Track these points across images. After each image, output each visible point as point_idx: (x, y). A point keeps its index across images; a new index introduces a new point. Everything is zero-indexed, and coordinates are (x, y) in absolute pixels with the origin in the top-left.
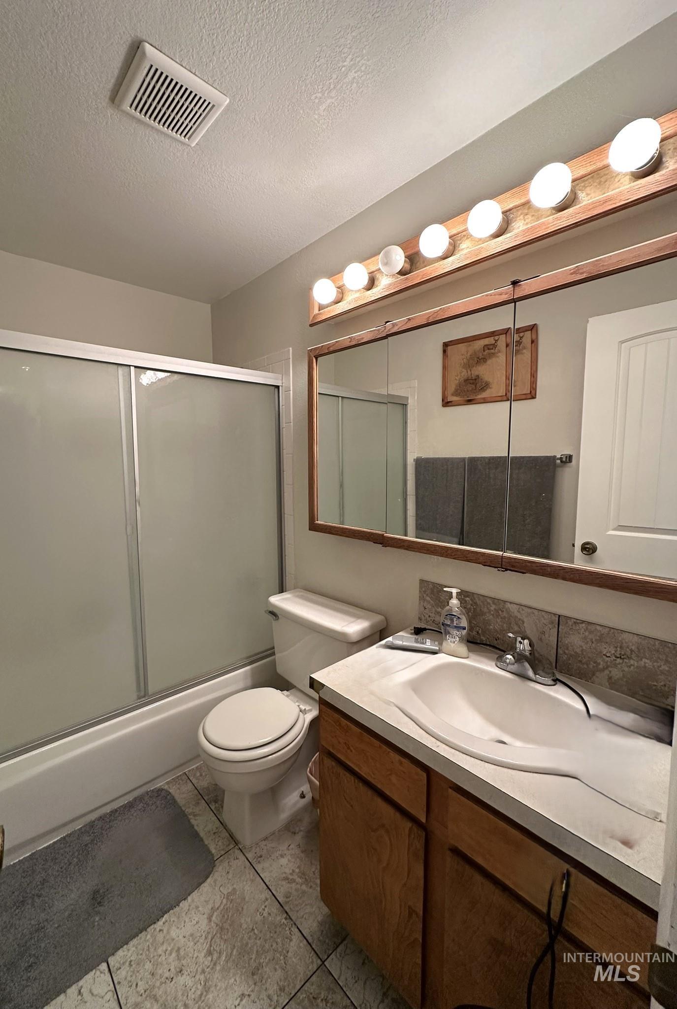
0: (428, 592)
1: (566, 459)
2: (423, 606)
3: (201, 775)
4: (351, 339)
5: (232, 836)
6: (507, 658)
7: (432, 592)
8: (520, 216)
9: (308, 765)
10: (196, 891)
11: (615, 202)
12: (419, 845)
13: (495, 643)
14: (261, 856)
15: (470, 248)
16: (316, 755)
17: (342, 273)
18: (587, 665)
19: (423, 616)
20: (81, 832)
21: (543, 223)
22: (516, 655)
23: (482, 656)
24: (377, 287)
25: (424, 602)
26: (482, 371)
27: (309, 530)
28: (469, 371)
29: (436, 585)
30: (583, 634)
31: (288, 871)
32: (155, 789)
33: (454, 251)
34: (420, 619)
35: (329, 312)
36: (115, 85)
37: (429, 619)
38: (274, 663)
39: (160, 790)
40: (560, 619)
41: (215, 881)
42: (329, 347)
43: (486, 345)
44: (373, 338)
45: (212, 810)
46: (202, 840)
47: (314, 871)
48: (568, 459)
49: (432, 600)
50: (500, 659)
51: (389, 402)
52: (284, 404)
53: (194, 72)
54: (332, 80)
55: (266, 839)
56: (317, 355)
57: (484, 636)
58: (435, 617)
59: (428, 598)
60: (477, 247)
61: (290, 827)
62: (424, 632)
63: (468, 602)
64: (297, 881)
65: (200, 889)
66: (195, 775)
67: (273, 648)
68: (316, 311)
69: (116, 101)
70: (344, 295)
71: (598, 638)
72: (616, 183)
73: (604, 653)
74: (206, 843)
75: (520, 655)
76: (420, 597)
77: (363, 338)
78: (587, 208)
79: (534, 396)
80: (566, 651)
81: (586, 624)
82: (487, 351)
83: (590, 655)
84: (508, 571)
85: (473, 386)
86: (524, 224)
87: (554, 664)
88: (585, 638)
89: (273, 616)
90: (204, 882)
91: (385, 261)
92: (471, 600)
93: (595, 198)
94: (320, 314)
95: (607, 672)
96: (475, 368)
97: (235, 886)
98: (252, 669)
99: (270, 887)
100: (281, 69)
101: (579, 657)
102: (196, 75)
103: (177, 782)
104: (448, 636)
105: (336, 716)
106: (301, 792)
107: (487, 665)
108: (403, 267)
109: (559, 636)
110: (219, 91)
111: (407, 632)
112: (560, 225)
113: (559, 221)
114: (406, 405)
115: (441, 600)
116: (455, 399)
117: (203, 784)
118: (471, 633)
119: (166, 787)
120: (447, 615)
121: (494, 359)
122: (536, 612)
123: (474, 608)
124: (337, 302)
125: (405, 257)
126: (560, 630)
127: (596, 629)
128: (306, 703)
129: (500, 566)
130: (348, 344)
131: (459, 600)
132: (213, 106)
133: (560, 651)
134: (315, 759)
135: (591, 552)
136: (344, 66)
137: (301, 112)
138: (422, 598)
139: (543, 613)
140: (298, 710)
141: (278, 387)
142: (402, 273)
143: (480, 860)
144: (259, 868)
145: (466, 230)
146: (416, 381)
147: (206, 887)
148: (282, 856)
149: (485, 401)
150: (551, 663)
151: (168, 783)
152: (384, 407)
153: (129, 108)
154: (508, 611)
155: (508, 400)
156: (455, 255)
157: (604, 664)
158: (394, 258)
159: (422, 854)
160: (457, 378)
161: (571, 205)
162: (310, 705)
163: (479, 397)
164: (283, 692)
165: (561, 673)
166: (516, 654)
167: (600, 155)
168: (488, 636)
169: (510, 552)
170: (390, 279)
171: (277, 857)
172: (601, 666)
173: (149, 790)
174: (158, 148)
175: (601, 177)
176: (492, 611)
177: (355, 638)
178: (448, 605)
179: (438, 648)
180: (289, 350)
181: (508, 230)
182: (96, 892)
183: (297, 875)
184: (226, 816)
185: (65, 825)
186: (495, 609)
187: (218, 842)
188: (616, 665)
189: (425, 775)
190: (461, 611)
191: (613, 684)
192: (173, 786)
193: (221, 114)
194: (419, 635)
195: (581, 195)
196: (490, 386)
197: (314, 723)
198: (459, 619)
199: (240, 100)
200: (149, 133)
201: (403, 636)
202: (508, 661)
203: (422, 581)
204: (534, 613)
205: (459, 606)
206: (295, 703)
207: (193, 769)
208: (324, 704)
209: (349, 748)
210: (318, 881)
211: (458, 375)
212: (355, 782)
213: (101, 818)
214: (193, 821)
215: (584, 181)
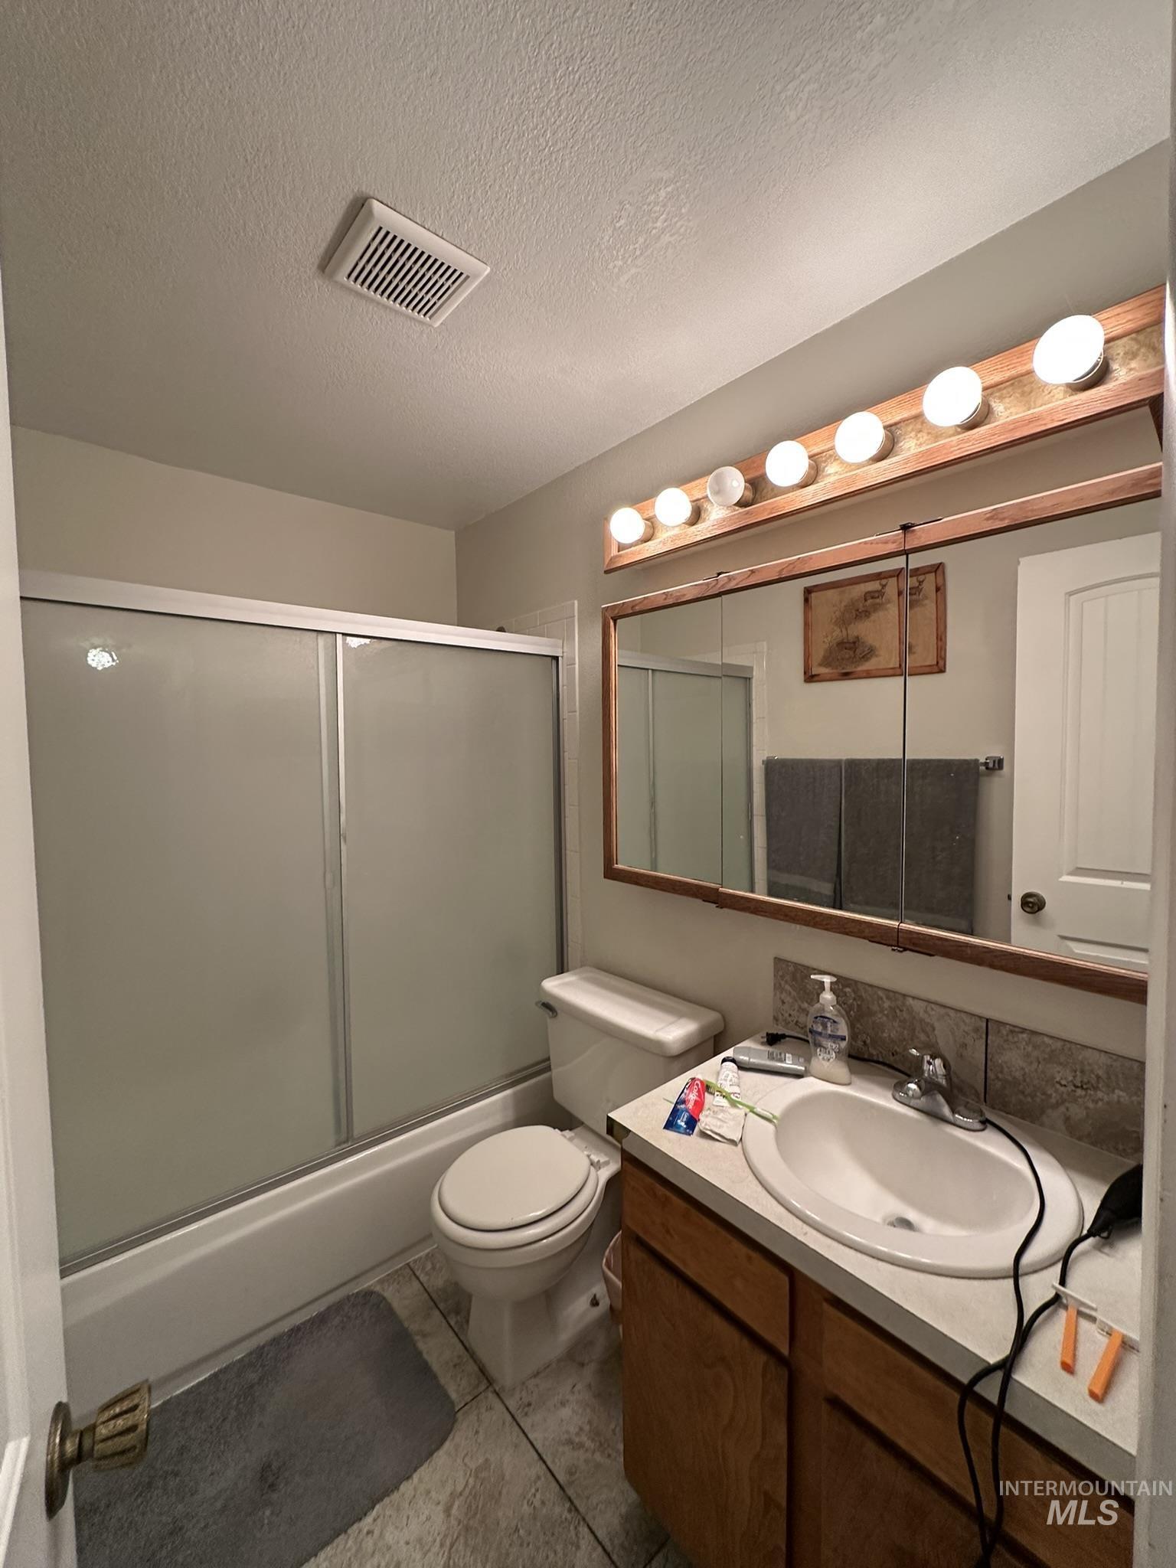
0: (788, 978)
1: (994, 765)
2: (780, 998)
3: (433, 1268)
4: (667, 595)
5: (483, 1371)
6: (909, 1089)
7: (794, 978)
8: (911, 432)
9: (604, 1253)
10: (426, 1465)
11: (1043, 422)
12: (779, 1390)
13: (891, 1060)
14: (529, 1405)
15: (840, 474)
16: (617, 1236)
17: (653, 500)
18: (1032, 1098)
19: (780, 1015)
20: (243, 1366)
21: (944, 445)
22: (923, 1083)
23: (873, 1082)
24: (704, 522)
25: (782, 993)
26: (863, 630)
27: (605, 877)
28: (844, 630)
29: (799, 967)
30: (1024, 1049)
31: (573, 1430)
32: (361, 1291)
33: (816, 477)
34: (776, 1019)
35: (632, 553)
36: (326, 251)
37: (789, 1019)
38: (549, 1085)
39: (368, 1294)
40: (988, 1026)
41: (457, 1447)
42: (633, 605)
43: (869, 592)
44: (699, 596)
45: (451, 1327)
46: (435, 1377)
47: (614, 1428)
48: (996, 765)
49: (794, 990)
50: (899, 1086)
51: (724, 676)
52: (565, 683)
53: (440, 235)
54: (637, 246)
55: (536, 1375)
56: (615, 616)
57: (875, 1049)
58: (798, 1017)
59: (787, 987)
60: (848, 474)
61: (574, 1356)
62: (782, 1040)
63: (848, 995)
64: (586, 1445)
65: (433, 1462)
66: (423, 1268)
67: (548, 1059)
68: (614, 552)
69: (327, 270)
70: (656, 531)
71: (1046, 1056)
72: (1045, 395)
73: (1058, 1079)
74: (442, 1381)
75: (930, 1083)
76: (775, 985)
77: (684, 595)
78: (1006, 428)
79: (943, 669)
80: (1000, 1075)
81: (1028, 1034)
82: (870, 601)
83: (1036, 1082)
84: (908, 952)
85: (851, 653)
86: (916, 444)
87: (982, 1096)
88: (1028, 1055)
89: (548, 1011)
90: (438, 1448)
91: (717, 489)
92: (853, 991)
93: (1017, 414)
94: (620, 556)
95: (1062, 1109)
96: (852, 625)
97: (488, 1456)
98: (515, 1094)
99: (544, 1457)
100: (566, 231)
101: (1020, 1084)
102: (443, 239)
103: (395, 1279)
104: (818, 1050)
105: (649, 1180)
106: (592, 1296)
107: (878, 1097)
108: (743, 496)
109: (989, 1051)
110: (476, 258)
111: (756, 1041)
112: (967, 451)
113: (968, 444)
114: (750, 679)
115: (808, 991)
116: (823, 670)
117: (437, 1282)
118: (854, 1043)
119: (378, 1288)
120: (816, 1018)
121: (881, 614)
122: (952, 1013)
123: (858, 1005)
124: (646, 539)
125: (745, 482)
126: (989, 1042)
127: (1044, 1042)
128: (599, 1150)
129: (895, 943)
130: (662, 603)
131: (834, 993)
132: (468, 277)
133: (991, 1075)
134: (616, 1242)
135: (1036, 908)
136: (656, 228)
137: (594, 284)
138: (778, 987)
139: (963, 1015)
140: (587, 1162)
141: (556, 658)
142: (741, 504)
143: (873, 1419)
144: (526, 1424)
145: (833, 448)
146: (765, 643)
147: (441, 1457)
148: (563, 1404)
149: (869, 675)
150: (977, 1094)
151: (381, 1282)
152: (718, 682)
153: (345, 279)
154: (910, 1011)
155: (902, 675)
156: (818, 482)
157: (1058, 1097)
158: (729, 484)
159: (783, 1405)
160: (825, 640)
161: (983, 422)
162: (606, 1155)
163: (860, 669)
164: (564, 1132)
165: (994, 1108)
166: (923, 1081)
167: (1022, 357)
168: (880, 1049)
169: (909, 922)
170: (723, 511)
171: (555, 1406)
172: (1053, 1101)
173: (351, 1294)
174: (386, 329)
175: (1025, 386)
176: (886, 1009)
177: (676, 1049)
178: (818, 1001)
179: (803, 1068)
180: (574, 603)
181: (894, 450)
182: (266, 1468)
183: (586, 1435)
184: (473, 1335)
185: (216, 1354)
186: (890, 1007)
187: (461, 1379)
188: (1075, 1100)
189: (785, 1279)
190: (839, 1011)
191: (1072, 1128)
192: (389, 1286)
193: (479, 287)
194: (774, 1046)
195: (998, 407)
196: (877, 653)
197: (612, 1183)
198: (835, 1024)
199: (505, 269)
200: (373, 309)
201: (750, 1048)
202: (911, 1093)
203: (778, 961)
204: (949, 1015)
205: (835, 1003)
206: (583, 1152)
207: (421, 1258)
208: (627, 1158)
209: (668, 1232)
210: (621, 1447)
211: (827, 636)
212: (678, 1286)
213: (275, 1341)
214: (421, 1345)
215: (1000, 390)
